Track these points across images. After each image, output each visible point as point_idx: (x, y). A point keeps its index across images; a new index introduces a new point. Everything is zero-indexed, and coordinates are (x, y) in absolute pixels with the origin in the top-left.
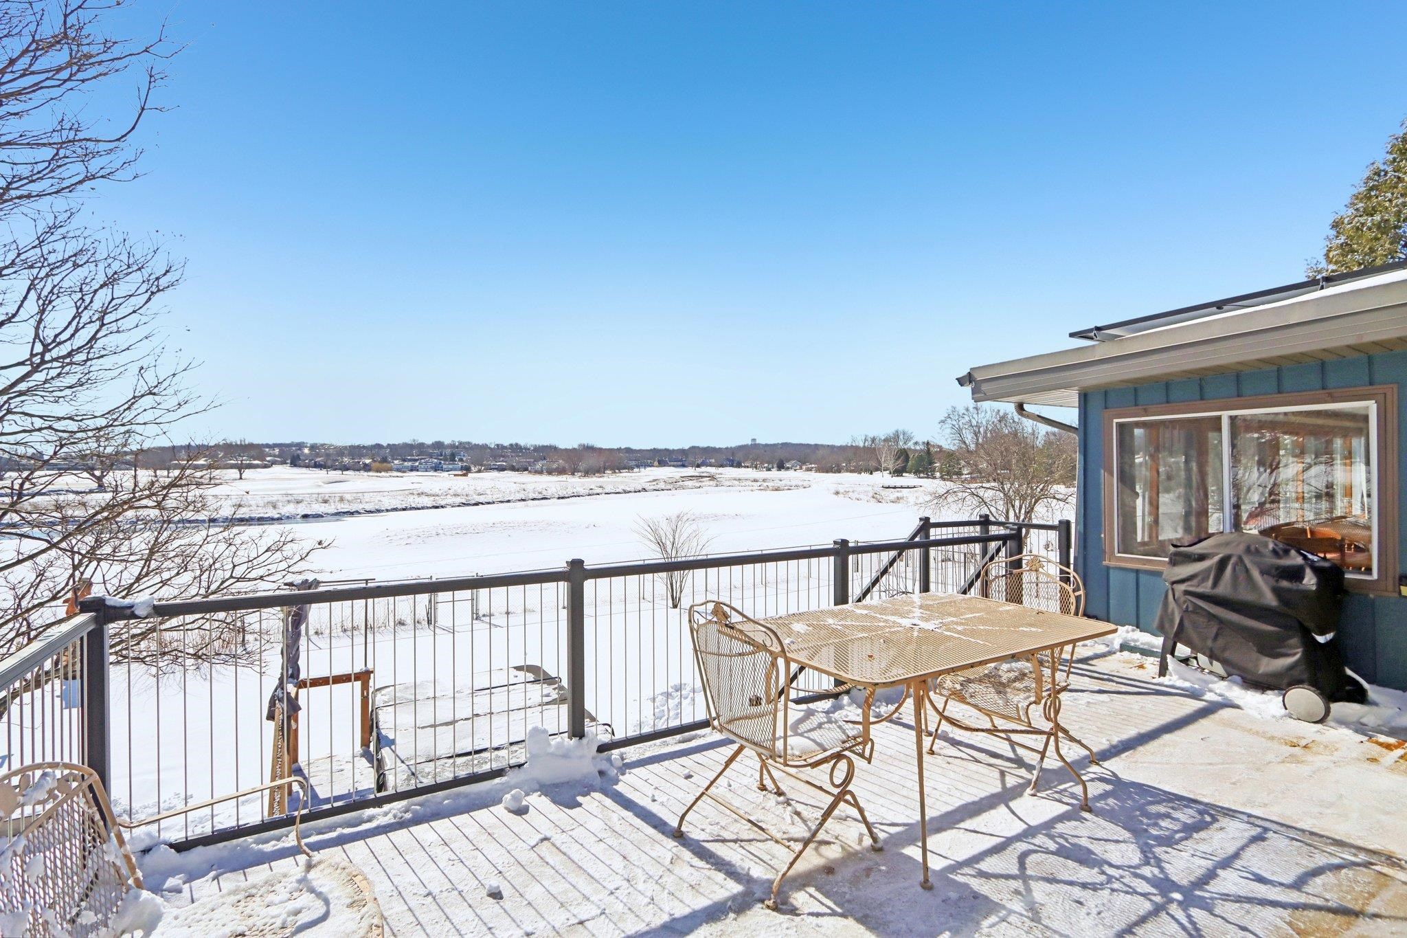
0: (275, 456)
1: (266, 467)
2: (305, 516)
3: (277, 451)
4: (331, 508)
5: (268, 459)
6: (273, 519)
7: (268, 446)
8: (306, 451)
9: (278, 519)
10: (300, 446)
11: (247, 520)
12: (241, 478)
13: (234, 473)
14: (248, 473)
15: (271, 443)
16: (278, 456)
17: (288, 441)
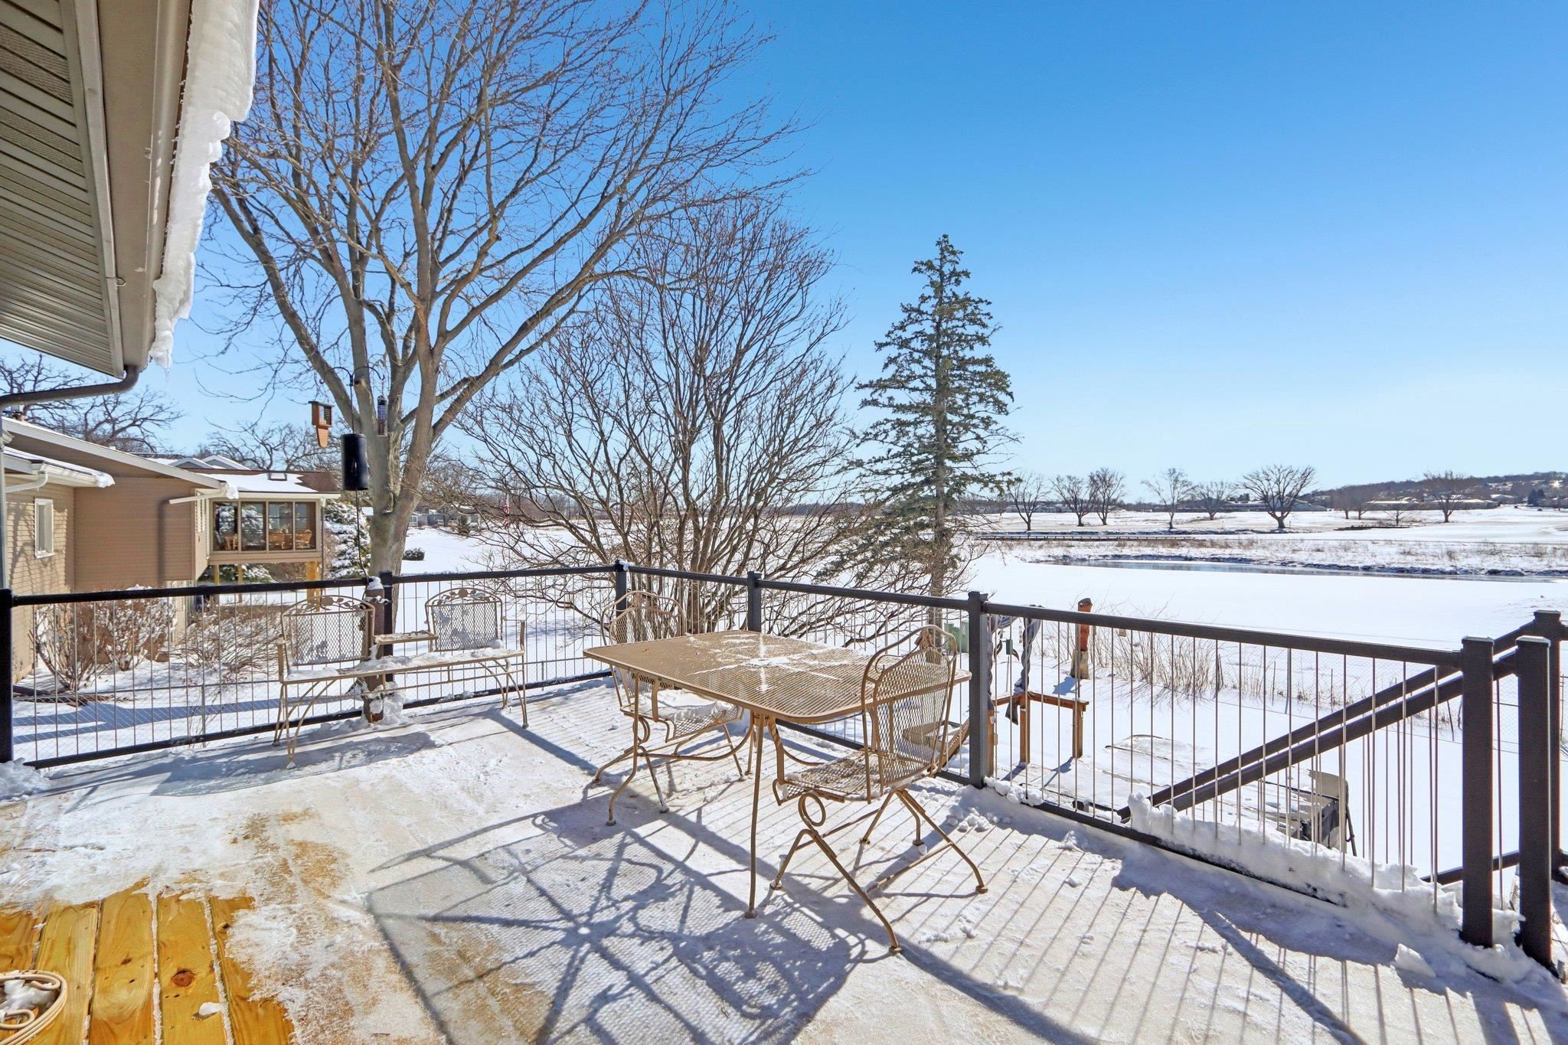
0: (1505, 492)
1: (1489, 506)
2: (1494, 573)
3: (1509, 485)
4: (1540, 565)
5: (1494, 496)
6: (1443, 572)
7: (1496, 479)
8: (1556, 484)
9: (1450, 573)
10: (1548, 477)
11: (1408, 571)
12: (1447, 521)
13: (1439, 515)
14: (1455, 515)
15: (1501, 474)
16: (1510, 493)
17: (1529, 472)
